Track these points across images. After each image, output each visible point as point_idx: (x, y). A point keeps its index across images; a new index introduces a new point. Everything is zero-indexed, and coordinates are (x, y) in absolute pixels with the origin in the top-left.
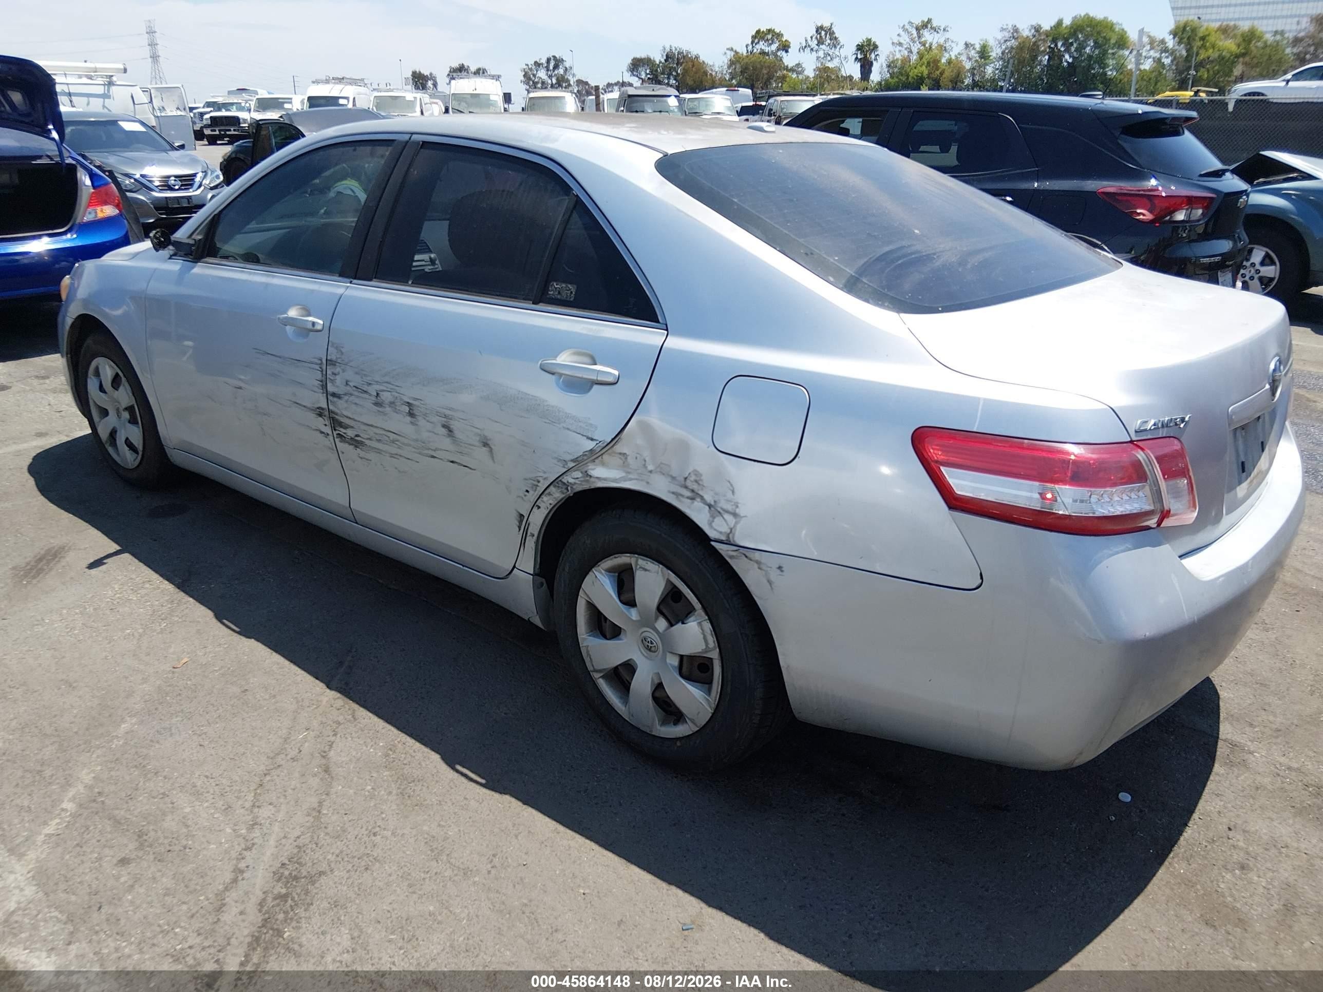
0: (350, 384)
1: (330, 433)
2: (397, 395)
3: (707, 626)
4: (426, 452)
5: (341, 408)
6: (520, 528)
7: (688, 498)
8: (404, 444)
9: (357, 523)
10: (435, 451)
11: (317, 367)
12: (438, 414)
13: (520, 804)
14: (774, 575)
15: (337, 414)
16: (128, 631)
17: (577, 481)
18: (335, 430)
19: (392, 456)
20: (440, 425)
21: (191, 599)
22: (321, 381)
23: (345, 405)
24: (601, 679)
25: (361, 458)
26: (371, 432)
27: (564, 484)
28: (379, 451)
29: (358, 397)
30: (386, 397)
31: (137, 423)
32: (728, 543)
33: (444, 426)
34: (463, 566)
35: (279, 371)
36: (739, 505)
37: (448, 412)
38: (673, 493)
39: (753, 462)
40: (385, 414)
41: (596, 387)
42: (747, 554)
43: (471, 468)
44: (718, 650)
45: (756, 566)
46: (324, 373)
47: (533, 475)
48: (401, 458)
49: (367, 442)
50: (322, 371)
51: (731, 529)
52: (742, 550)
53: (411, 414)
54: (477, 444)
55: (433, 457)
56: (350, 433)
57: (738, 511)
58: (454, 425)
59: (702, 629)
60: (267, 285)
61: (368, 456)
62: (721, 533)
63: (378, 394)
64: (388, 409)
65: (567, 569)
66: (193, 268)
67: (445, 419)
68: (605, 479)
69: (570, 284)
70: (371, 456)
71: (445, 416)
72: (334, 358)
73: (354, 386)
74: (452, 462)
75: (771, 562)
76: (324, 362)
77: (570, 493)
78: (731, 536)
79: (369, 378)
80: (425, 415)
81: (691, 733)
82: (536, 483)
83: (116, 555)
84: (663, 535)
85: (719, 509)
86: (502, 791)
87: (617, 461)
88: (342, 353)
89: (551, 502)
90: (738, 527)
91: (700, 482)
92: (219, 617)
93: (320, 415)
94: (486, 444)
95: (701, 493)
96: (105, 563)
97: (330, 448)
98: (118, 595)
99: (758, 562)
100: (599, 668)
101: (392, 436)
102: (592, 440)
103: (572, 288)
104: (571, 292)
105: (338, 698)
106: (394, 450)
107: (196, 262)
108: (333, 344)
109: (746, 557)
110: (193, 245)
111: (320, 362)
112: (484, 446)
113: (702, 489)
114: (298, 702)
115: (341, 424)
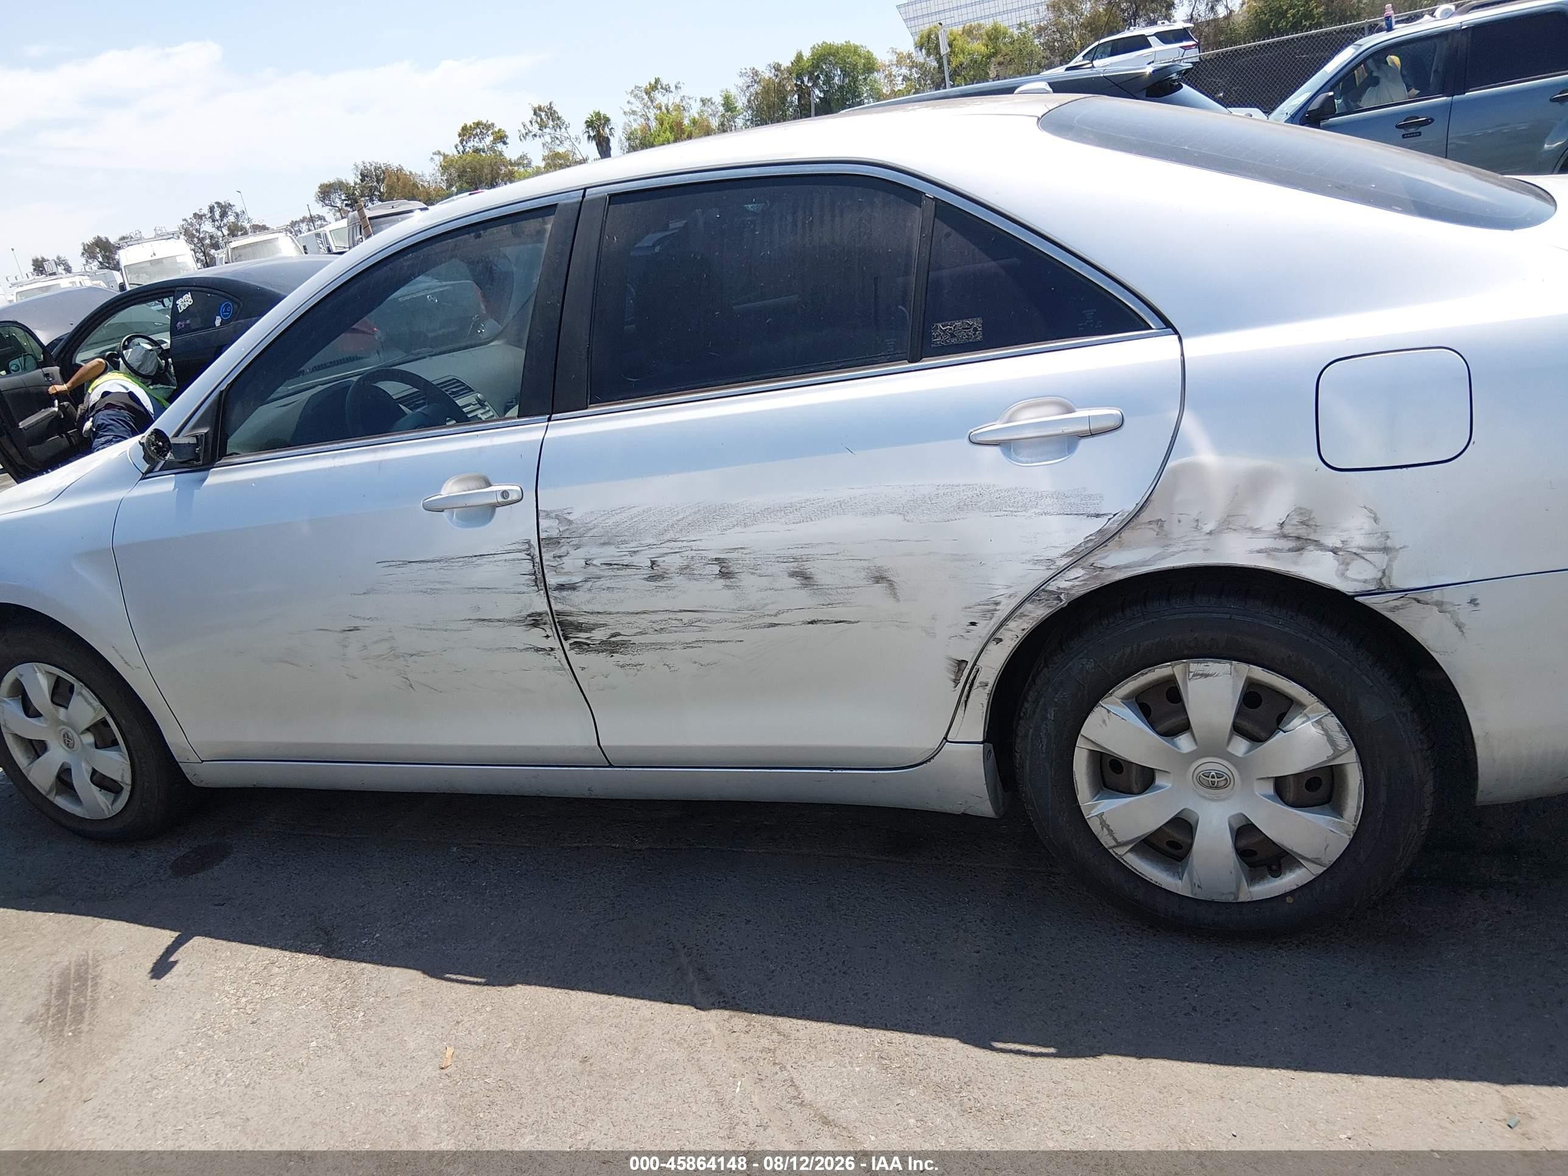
0: (595, 562)
1: (557, 645)
2: (693, 553)
3: (1333, 722)
4: (758, 621)
5: (576, 604)
6: (956, 682)
7: (1290, 550)
8: (712, 622)
9: (611, 766)
10: (776, 615)
11: (523, 555)
12: (781, 560)
13: (1133, 1060)
14: (1465, 614)
15: (570, 614)
16: (314, 1044)
17: (1076, 583)
18: (566, 639)
19: (687, 646)
20: (786, 576)
21: (364, 965)
22: (535, 574)
23: (588, 596)
24: (1129, 854)
25: (622, 667)
26: (643, 622)
27: (1052, 592)
28: (661, 646)
29: (612, 577)
30: (672, 562)
31: (115, 743)
32: (1381, 591)
33: (793, 574)
34: (831, 769)
35: (439, 582)
36: (1390, 534)
37: (797, 552)
38: (1259, 552)
39: (1399, 470)
40: (670, 588)
41: (1083, 442)
42: (1420, 598)
43: (850, 622)
44: (1354, 749)
45: (1435, 609)
46: (538, 560)
47: (984, 598)
48: (707, 645)
49: (634, 639)
50: (533, 559)
51: (1384, 572)
52: (1411, 594)
53: (725, 574)
54: (865, 582)
55: (775, 625)
56: (599, 635)
57: (1389, 543)
58: (811, 568)
59: (1323, 729)
60: (380, 464)
61: (635, 659)
62: (1365, 581)
63: (653, 563)
64: (677, 580)
65: (1051, 716)
66: (204, 480)
67: (795, 564)
68: (1126, 567)
69: (967, 318)
70: (646, 658)
71: (795, 559)
72: (554, 533)
73: (601, 564)
74: (812, 622)
75: (1457, 597)
76: (535, 542)
77: (1064, 602)
78: (1384, 581)
79: (634, 544)
80: (755, 567)
81: (1314, 877)
82: (992, 607)
83: (181, 944)
84: (1234, 617)
85: (1354, 550)
86: (1094, 1052)
87: (1150, 533)
88: (570, 522)
89: (1025, 626)
90: (1395, 565)
91: (1311, 523)
92: (435, 971)
93: (535, 624)
94: (879, 579)
95: (1313, 537)
96: (176, 962)
97: (555, 669)
98: (244, 1000)
99: (1439, 604)
100: (1125, 840)
101: (687, 617)
102: (1097, 516)
103: (976, 323)
104: (975, 330)
105: (731, 1017)
106: (690, 636)
107: (209, 469)
108: (548, 515)
109: (1419, 601)
110: (196, 445)
111: (527, 546)
112: (877, 582)
113: (1315, 532)
114: (679, 1044)
115: (579, 628)
